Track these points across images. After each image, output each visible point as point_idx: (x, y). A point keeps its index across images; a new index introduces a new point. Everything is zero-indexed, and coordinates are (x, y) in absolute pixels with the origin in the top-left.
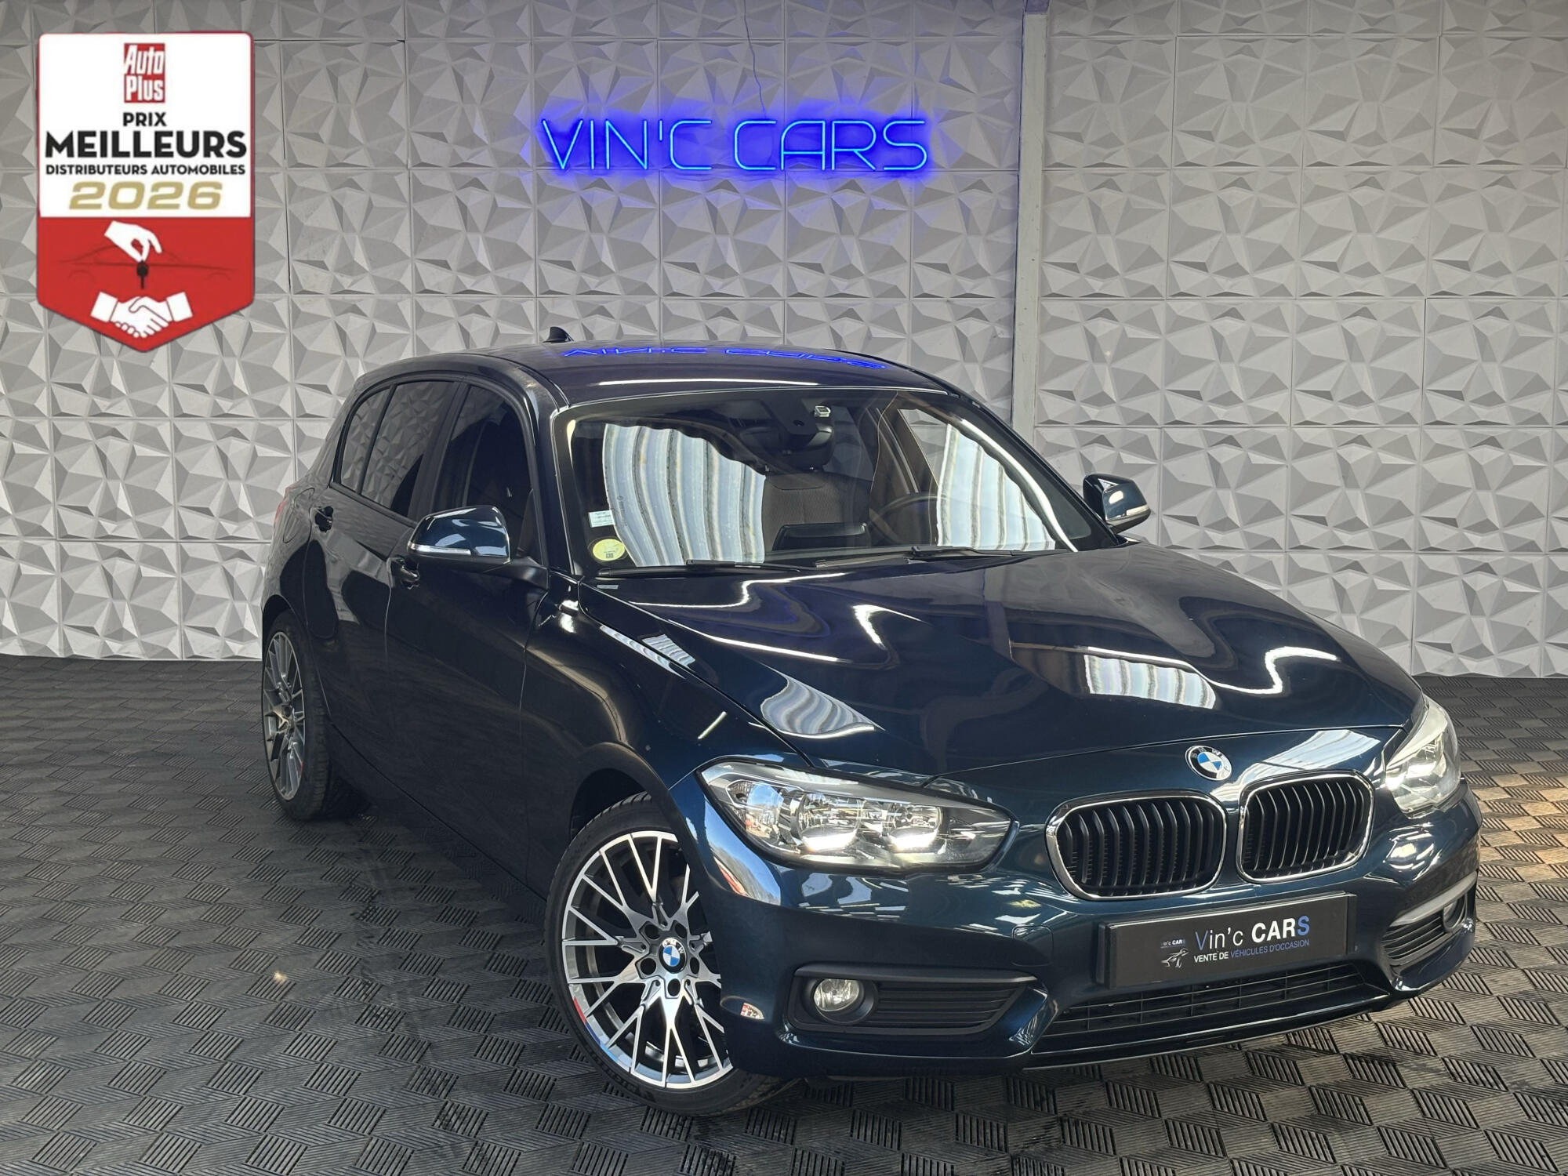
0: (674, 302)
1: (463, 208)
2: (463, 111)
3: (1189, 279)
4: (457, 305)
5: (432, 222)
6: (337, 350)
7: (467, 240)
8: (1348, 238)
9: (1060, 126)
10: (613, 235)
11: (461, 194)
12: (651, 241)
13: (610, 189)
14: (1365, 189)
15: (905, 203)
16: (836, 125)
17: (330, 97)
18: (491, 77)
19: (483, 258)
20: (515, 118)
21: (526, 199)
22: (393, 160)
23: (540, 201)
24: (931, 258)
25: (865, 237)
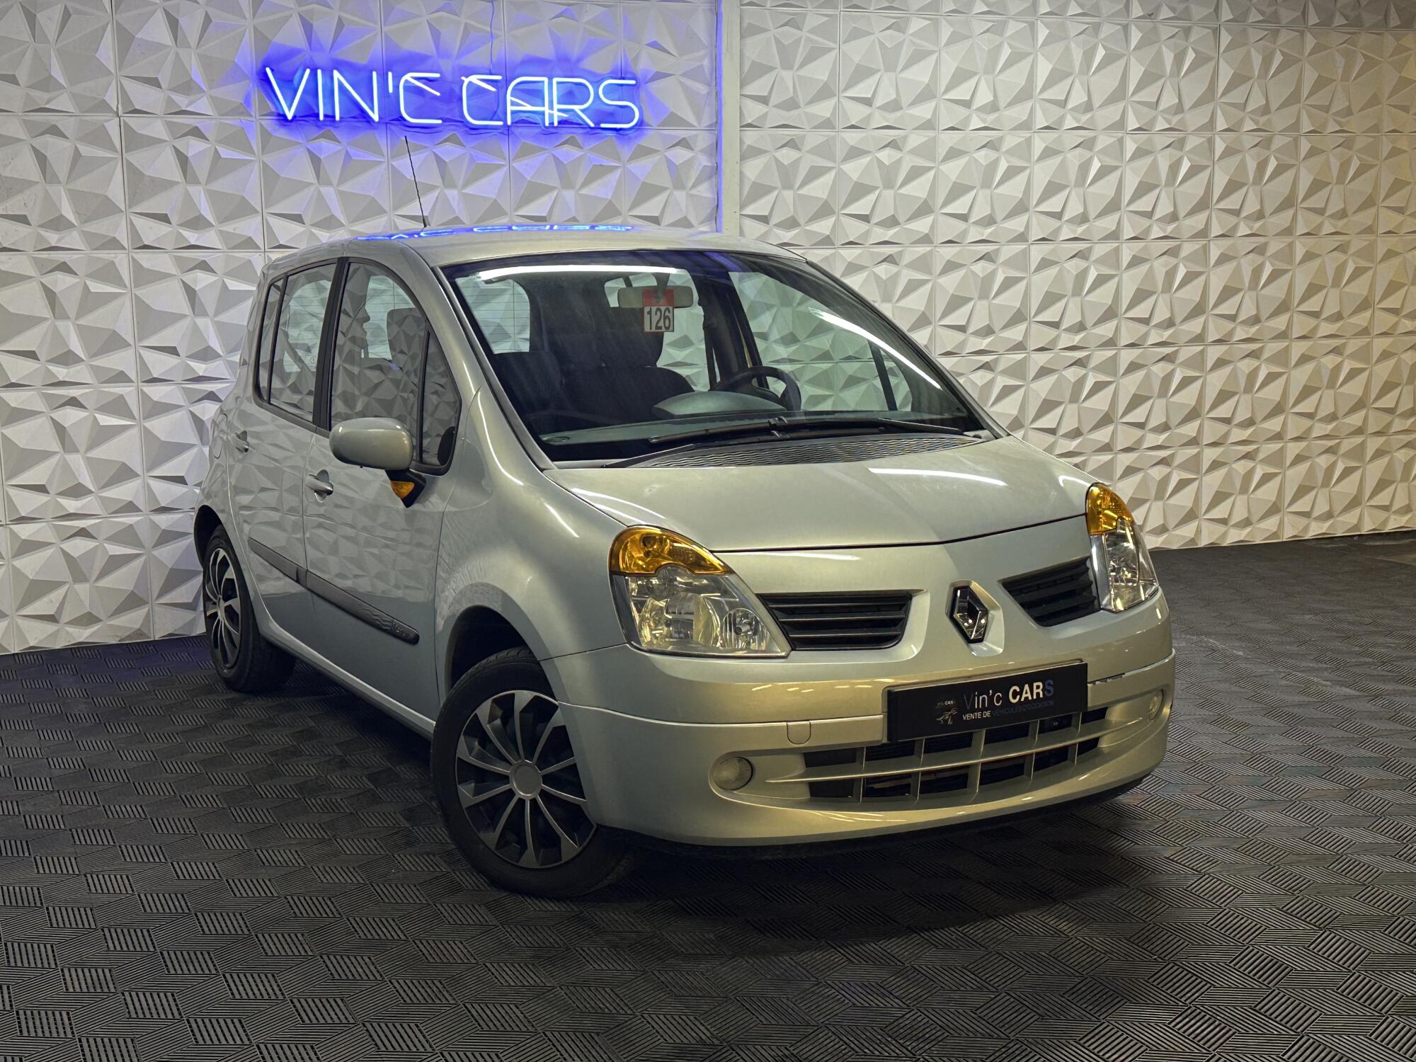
1: (183, 160)
2: (177, 54)
3: (855, 229)
4: (179, 261)
5: (149, 172)
6: (46, 313)
7: (187, 191)
8: (971, 195)
9: (751, 90)
10: (342, 188)
11: (180, 144)
12: (381, 194)
13: (336, 140)
14: (984, 152)
15: (619, 159)
16: (558, 83)
18: (208, 20)
19: (206, 211)
20: (236, 65)
21: (252, 152)
22: (103, 106)
23: (264, 152)
24: (643, 211)
25: (584, 192)
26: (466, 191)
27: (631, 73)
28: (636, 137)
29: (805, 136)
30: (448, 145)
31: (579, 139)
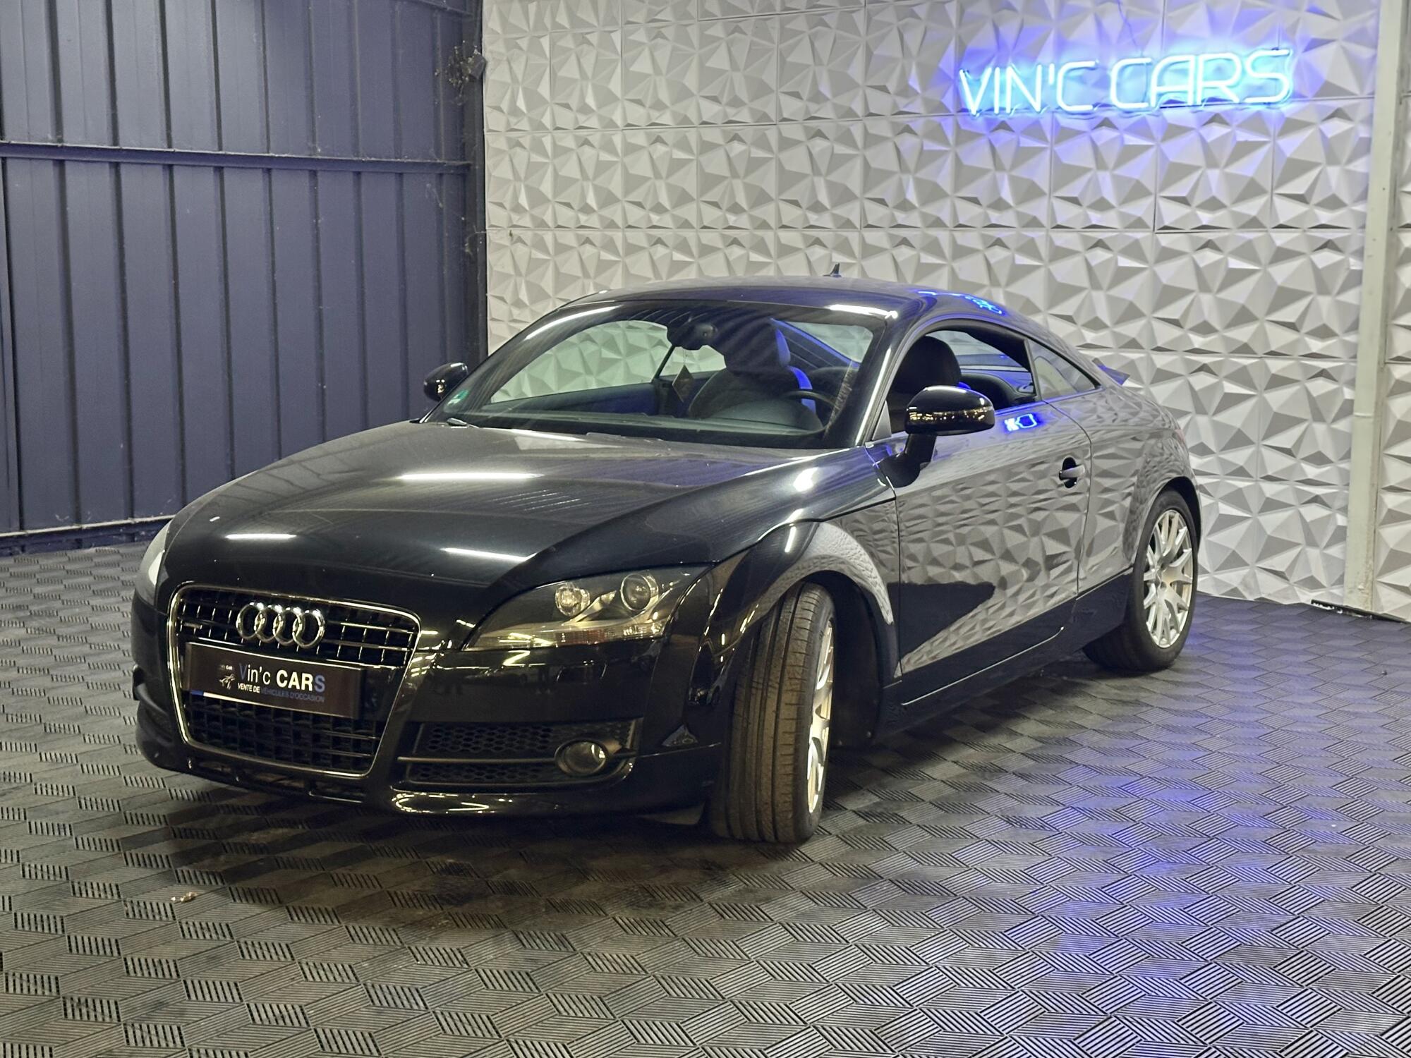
0: (1059, 234)
1: (899, 152)
2: (903, 66)
4: (891, 237)
5: (874, 164)
7: (900, 180)
10: (1014, 173)
11: (897, 140)
12: (1042, 178)
13: (1012, 131)
15: (1267, 133)
17: (811, 62)
18: (926, 34)
19: (912, 196)
20: (941, 71)
21: (948, 144)
22: (850, 114)
23: (958, 143)
24: (1290, 189)
25: (1228, 170)
26: (1117, 172)
30: (1104, 130)
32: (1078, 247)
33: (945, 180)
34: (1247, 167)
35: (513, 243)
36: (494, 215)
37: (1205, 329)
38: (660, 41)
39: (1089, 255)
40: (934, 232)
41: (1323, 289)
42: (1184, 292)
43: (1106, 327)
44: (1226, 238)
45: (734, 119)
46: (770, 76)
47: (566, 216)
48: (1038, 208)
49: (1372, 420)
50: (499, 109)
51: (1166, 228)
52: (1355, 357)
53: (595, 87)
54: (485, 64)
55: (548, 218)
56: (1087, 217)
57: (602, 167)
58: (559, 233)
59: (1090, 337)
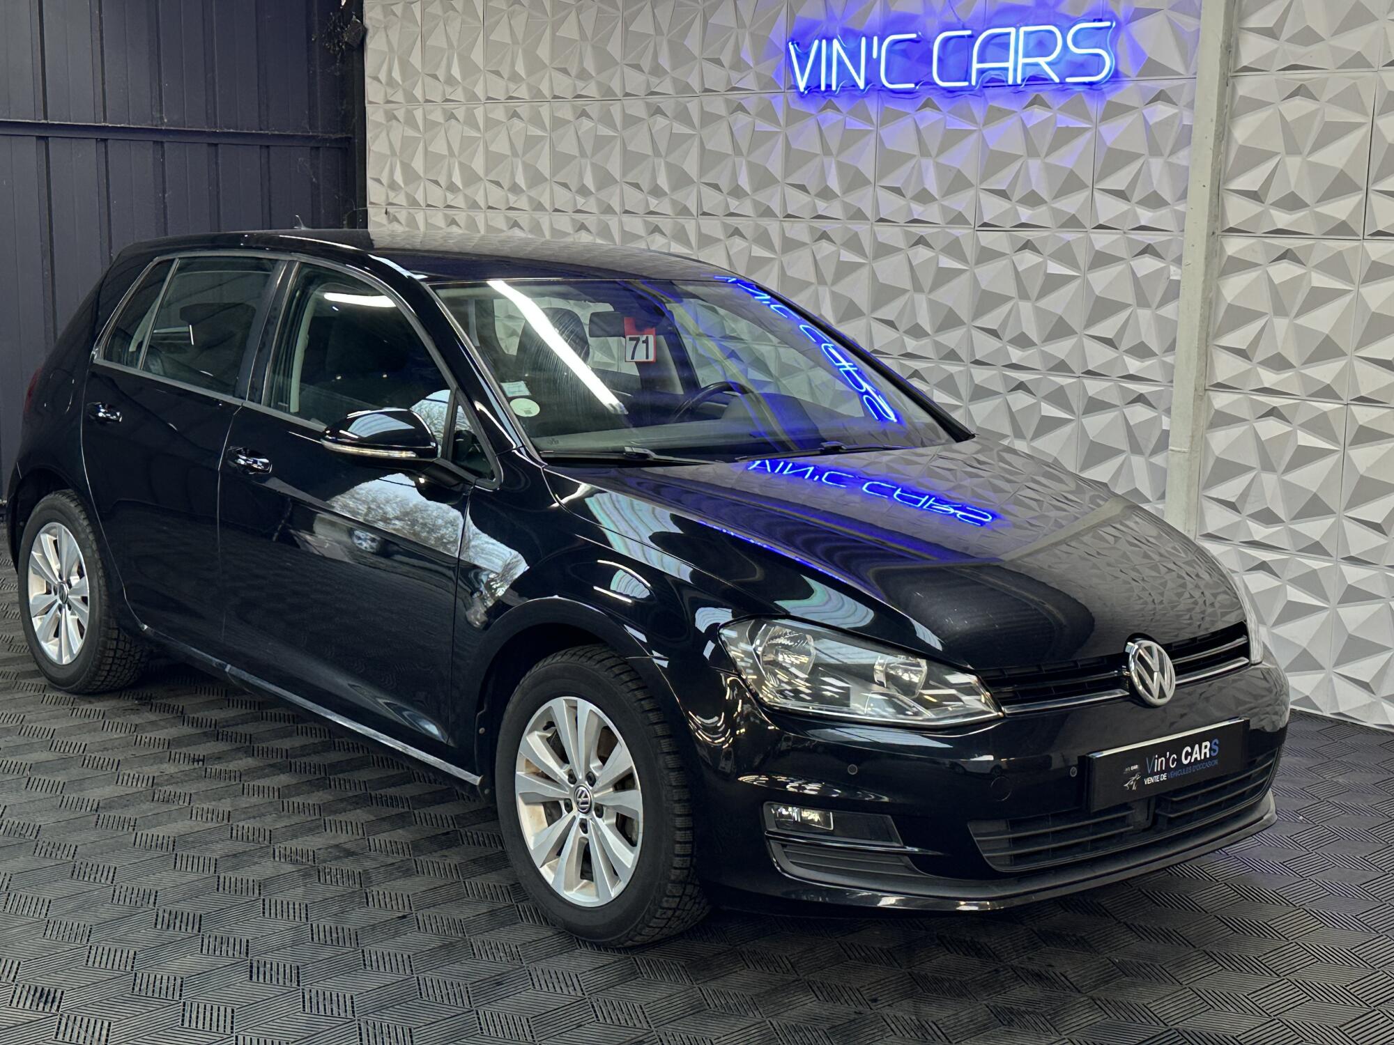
0: (883, 229)
1: (733, 133)
2: (737, 36)
4: (725, 227)
7: (734, 164)
9: (1254, 21)
11: (731, 119)
12: (867, 166)
13: (839, 110)
15: (1090, 119)
16: (1027, 34)
17: (652, 31)
19: (744, 181)
20: (771, 42)
21: (778, 123)
22: (688, 89)
23: (787, 124)
24: (1112, 183)
25: (1050, 160)
26: (939, 160)
27: (1112, 13)
28: (1108, 93)
29: (1327, 79)
30: (928, 111)
31: (1046, 96)
32: (901, 244)
33: (775, 166)
34: (1068, 157)
35: (390, 221)
36: (375, 192)
37: (1022, 341)
38: (517, 7)
39: (911, 252)
40: (765, 222)
41: (1143, 302)
42: (1005, 299)
43: (926, 334)
44: (1046, 237)
45: (582, 93)
46: (614, 48)
47: (436, 195)
48: (863, 199)
49: (1187, 455)
50: (377, 79)
51: (985, 225)
52: (1172, 382)
53: (459, 55)
54: (365, 31)
55: (419, 197)
56: (910, 211)
57: (467, 143)
58: (430, 212)
59: (911, 345)
